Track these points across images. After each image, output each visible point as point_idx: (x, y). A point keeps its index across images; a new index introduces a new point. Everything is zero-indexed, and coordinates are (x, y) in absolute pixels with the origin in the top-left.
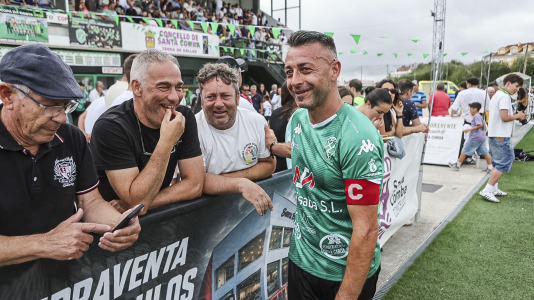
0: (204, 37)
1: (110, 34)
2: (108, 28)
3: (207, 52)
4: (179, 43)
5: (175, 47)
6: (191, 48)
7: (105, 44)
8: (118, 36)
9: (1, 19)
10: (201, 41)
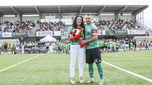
3: (102, 34)
9: (64, 32)
10: (100, 32)
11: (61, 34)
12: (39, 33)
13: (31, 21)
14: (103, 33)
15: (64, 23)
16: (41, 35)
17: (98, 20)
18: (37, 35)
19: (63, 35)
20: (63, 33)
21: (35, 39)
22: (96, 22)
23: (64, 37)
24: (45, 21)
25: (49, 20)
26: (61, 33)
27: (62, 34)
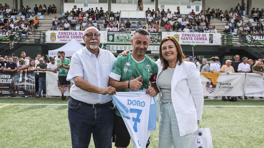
0: (210, 35)
1: (156, 37)
2: (155, 35)
3: (212, 42)
4: (193, 39)
5: (191, 41)
6: (202, 41)
7: (153, 41)
8: (160, 38)
9: (116, 35)
10: (208, 37)
11: (108, 40)
12: (53, 36)
13: (41, 6)
14: (214, 39)
15: (118, 13)
16: (58, 41)
17: (201, 8)
18: (48, 40)
19: (113, 40)
20: (113, 36)
21: (40, 48)
22: (197, 13)
23: (115, 46)
24: (75, 7)
25: (83, 5)
26: (108, 35)
27: (111, 38)
